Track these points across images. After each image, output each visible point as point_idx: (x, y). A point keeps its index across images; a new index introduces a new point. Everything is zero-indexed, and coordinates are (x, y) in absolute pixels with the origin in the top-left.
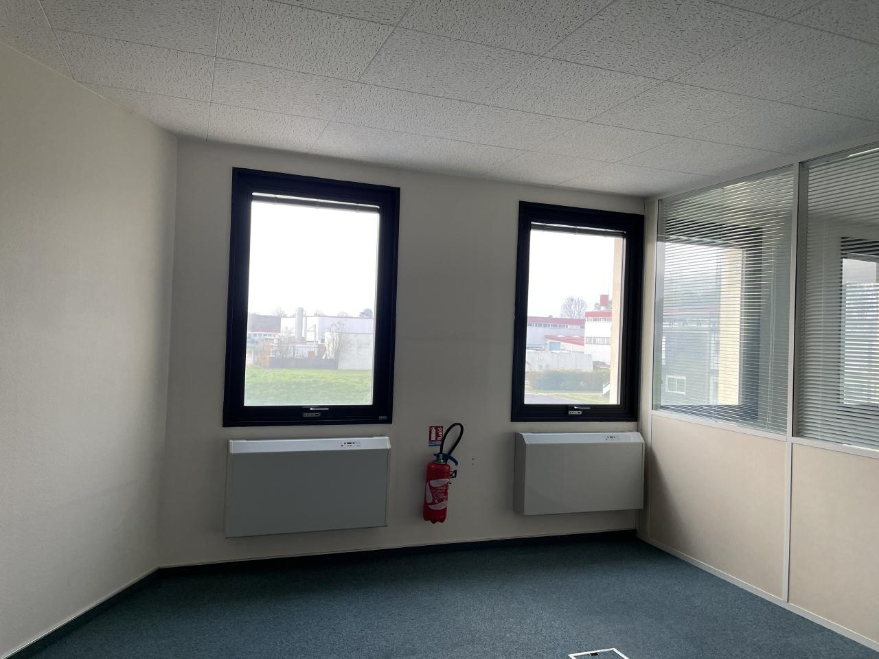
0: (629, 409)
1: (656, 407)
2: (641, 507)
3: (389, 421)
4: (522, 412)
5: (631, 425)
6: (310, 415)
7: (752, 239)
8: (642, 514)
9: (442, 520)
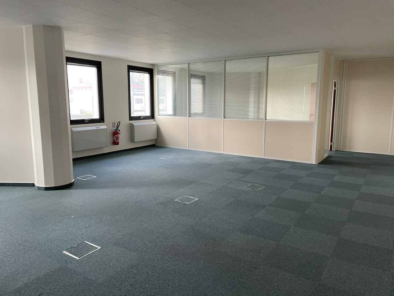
0: (152, 116)
1: (159, 115)
2: (156, 138)
3: (104, 122)
4: (131, 118)
5: (153, 120)
6: (86, 121)
7: (174, 74)
8: (156, 140)
9: (118, 144)
